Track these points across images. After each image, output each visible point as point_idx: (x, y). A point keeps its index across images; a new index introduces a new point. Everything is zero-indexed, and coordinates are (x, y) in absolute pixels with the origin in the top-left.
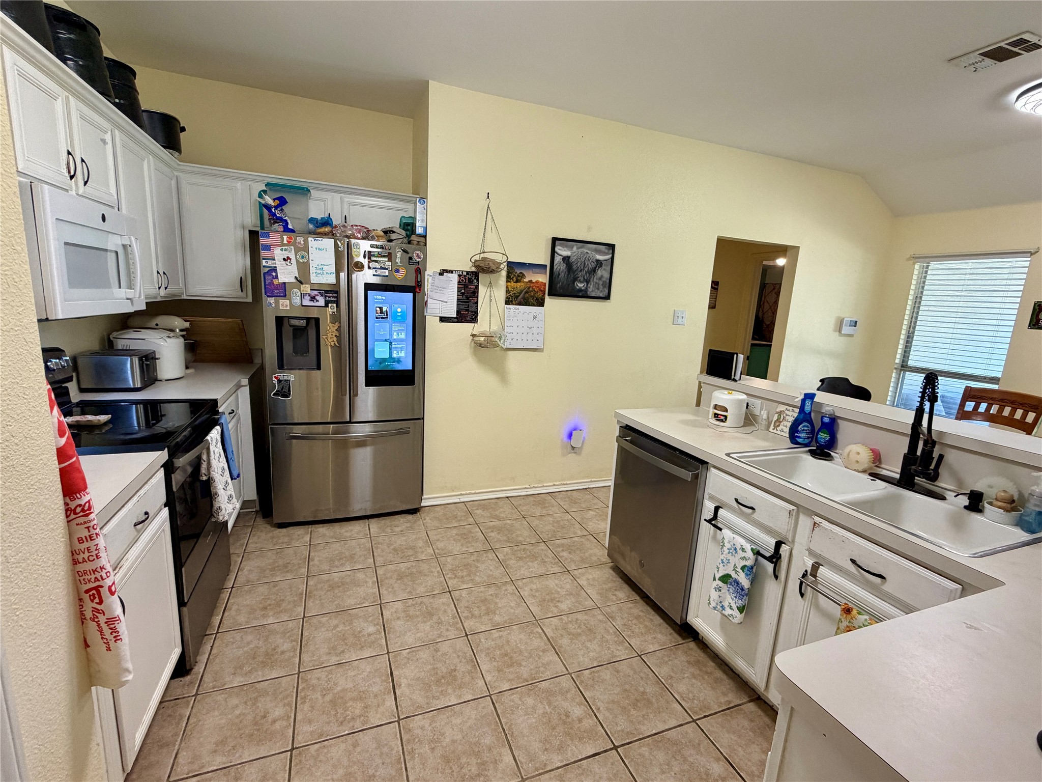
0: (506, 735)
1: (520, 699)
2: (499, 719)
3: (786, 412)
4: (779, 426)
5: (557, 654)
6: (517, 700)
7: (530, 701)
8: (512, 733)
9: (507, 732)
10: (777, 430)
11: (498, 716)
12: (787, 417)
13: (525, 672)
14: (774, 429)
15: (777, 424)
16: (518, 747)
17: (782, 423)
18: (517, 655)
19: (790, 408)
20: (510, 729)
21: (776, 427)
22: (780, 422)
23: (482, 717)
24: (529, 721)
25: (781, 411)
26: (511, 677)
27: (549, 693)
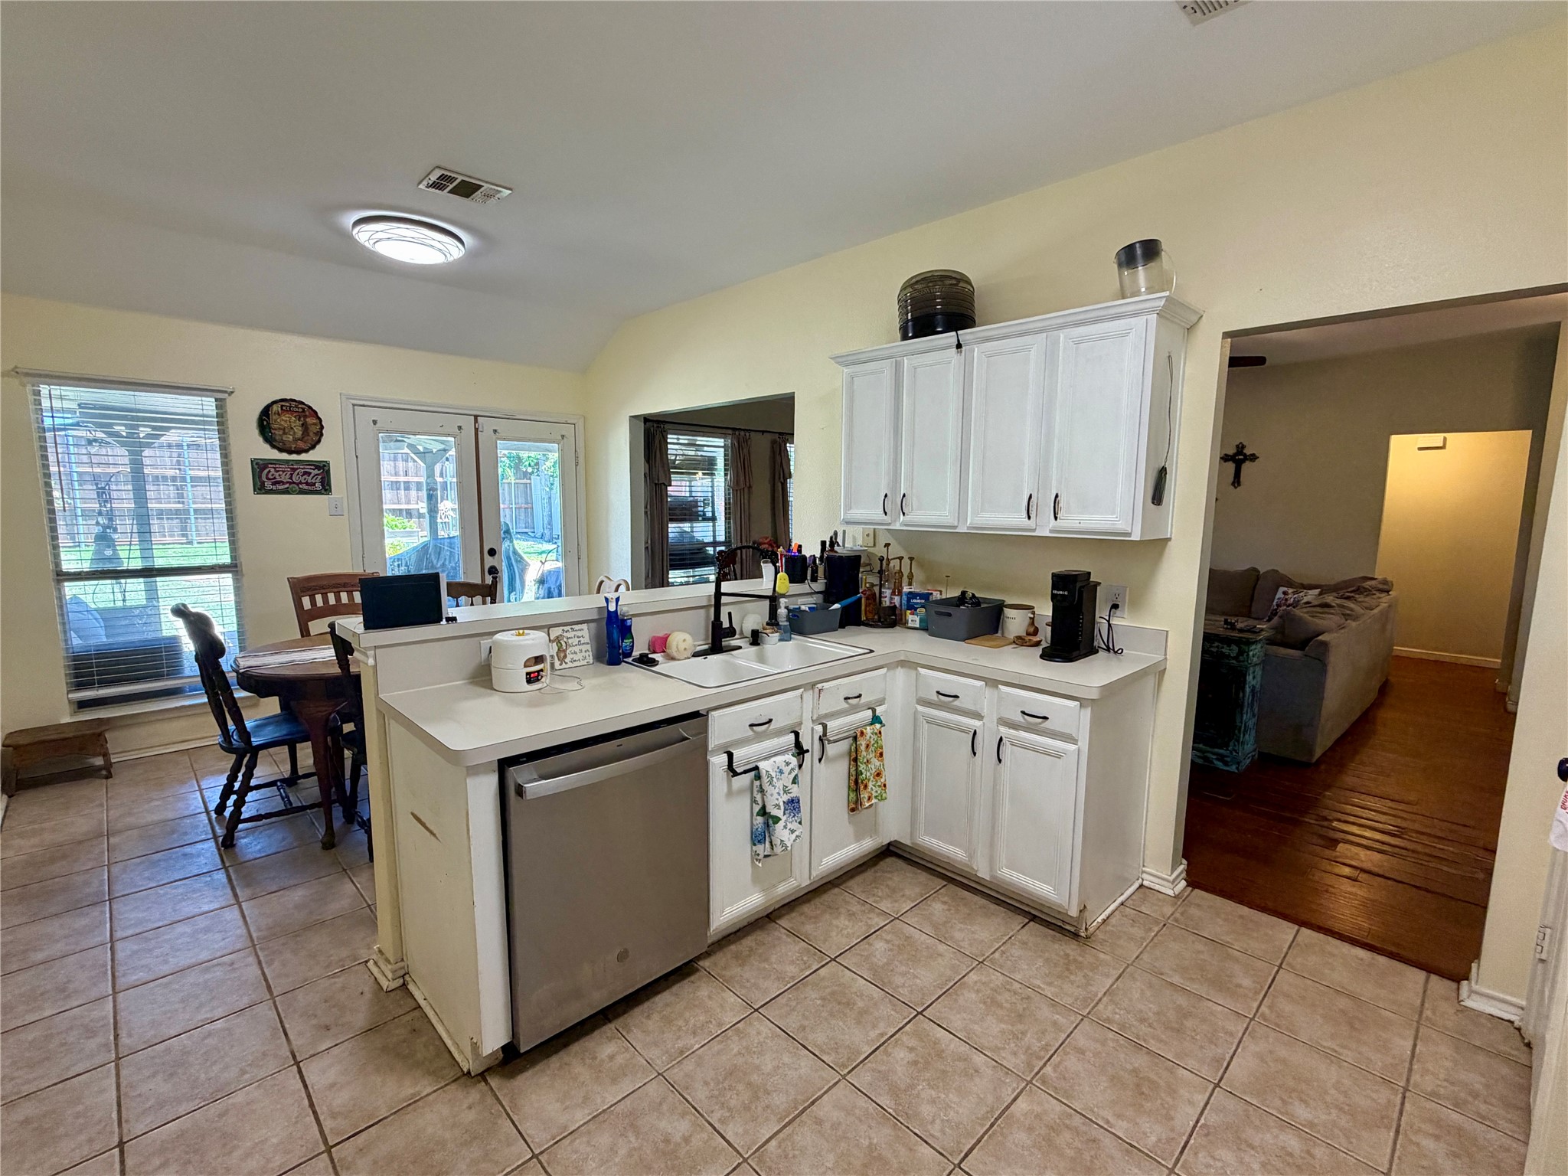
0: (997, 1119)
1: (933, 1122)
2: (982, 1137)
3: (565, 634)
4: (565, 656)
5: (813, 1103)
6: (938, 1125)
7: (926, 1110)
8: (988, 1112)
9: (992, 1120)
10: (566, 663)
11: (979, 1141)
12: (570, 641)
13: (881, 1136)
14: (561, 665)
15: (562, 655)
16: (998, 1098)
17: (568, 651)
18: (852, 1159)
19: (568, 628)
20: (985, 1118)
21: (562, 660)
22: (565, 651)
23: (999, 1159)
24: (956, 1099)
25: (557, 637)
26: (903, 1151)
27: (894, 1091)
